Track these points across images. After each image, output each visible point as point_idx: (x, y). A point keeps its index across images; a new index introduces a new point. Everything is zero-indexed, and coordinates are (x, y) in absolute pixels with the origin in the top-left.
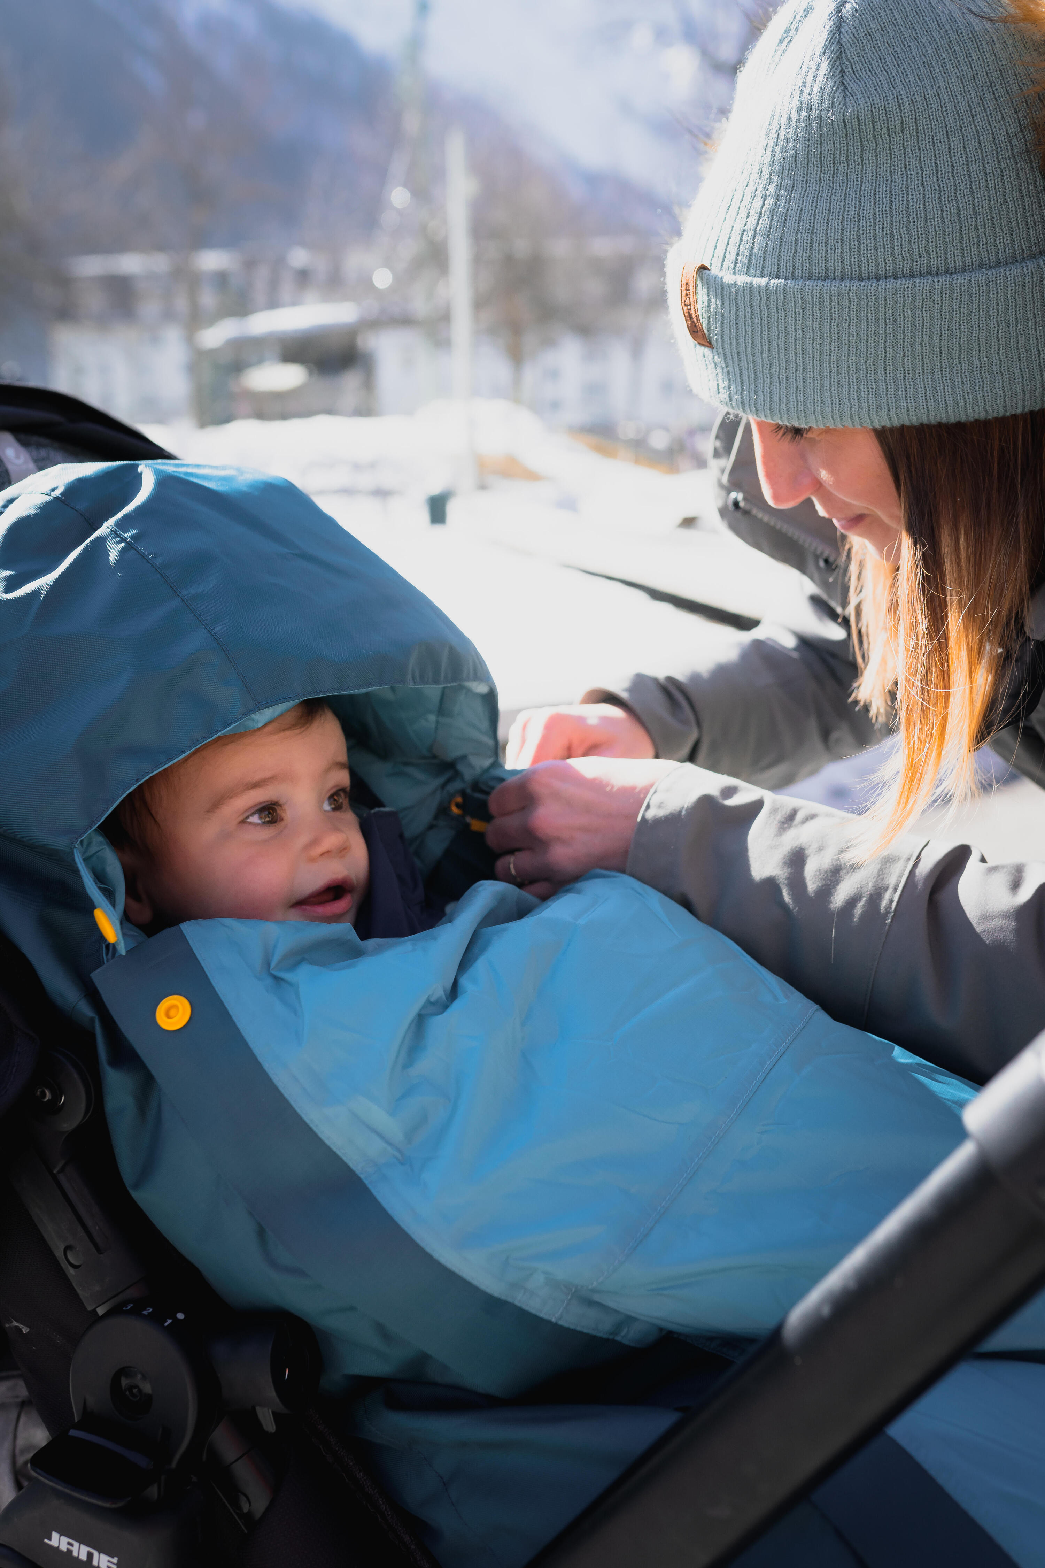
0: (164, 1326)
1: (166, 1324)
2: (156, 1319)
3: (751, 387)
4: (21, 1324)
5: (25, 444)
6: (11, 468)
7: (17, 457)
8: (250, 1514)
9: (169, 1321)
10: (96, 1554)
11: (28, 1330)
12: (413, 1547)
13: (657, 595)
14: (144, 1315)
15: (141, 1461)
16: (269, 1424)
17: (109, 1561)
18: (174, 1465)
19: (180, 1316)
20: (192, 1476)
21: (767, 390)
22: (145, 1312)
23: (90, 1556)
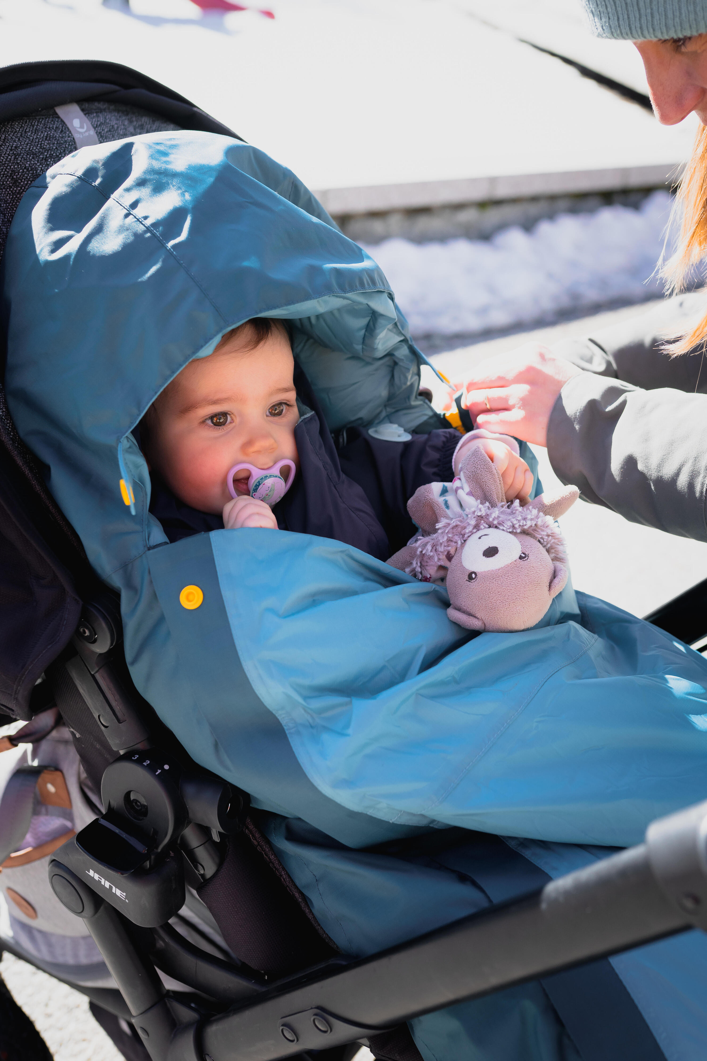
0: (156, 774)
1: (157, 773)
2: (151, 769)
3: (647, 11)
4: (76, 731)
5: (86, 112)
6: (76, 136)
7: (82, 127)
8: (203, 876)
9: (159, 771)
10: (114, 888)
11: (79, 736)
12: (300, 900)
13: (587, 72)
14: (144, 765)
15: (141, 848)
16: (216, 838)
17: (121, 893)
18: (159, 850)
19: (166, 767)
20: (171, 852)
21: (661, 9)
22: (145, 764)
23: (111, 888)
